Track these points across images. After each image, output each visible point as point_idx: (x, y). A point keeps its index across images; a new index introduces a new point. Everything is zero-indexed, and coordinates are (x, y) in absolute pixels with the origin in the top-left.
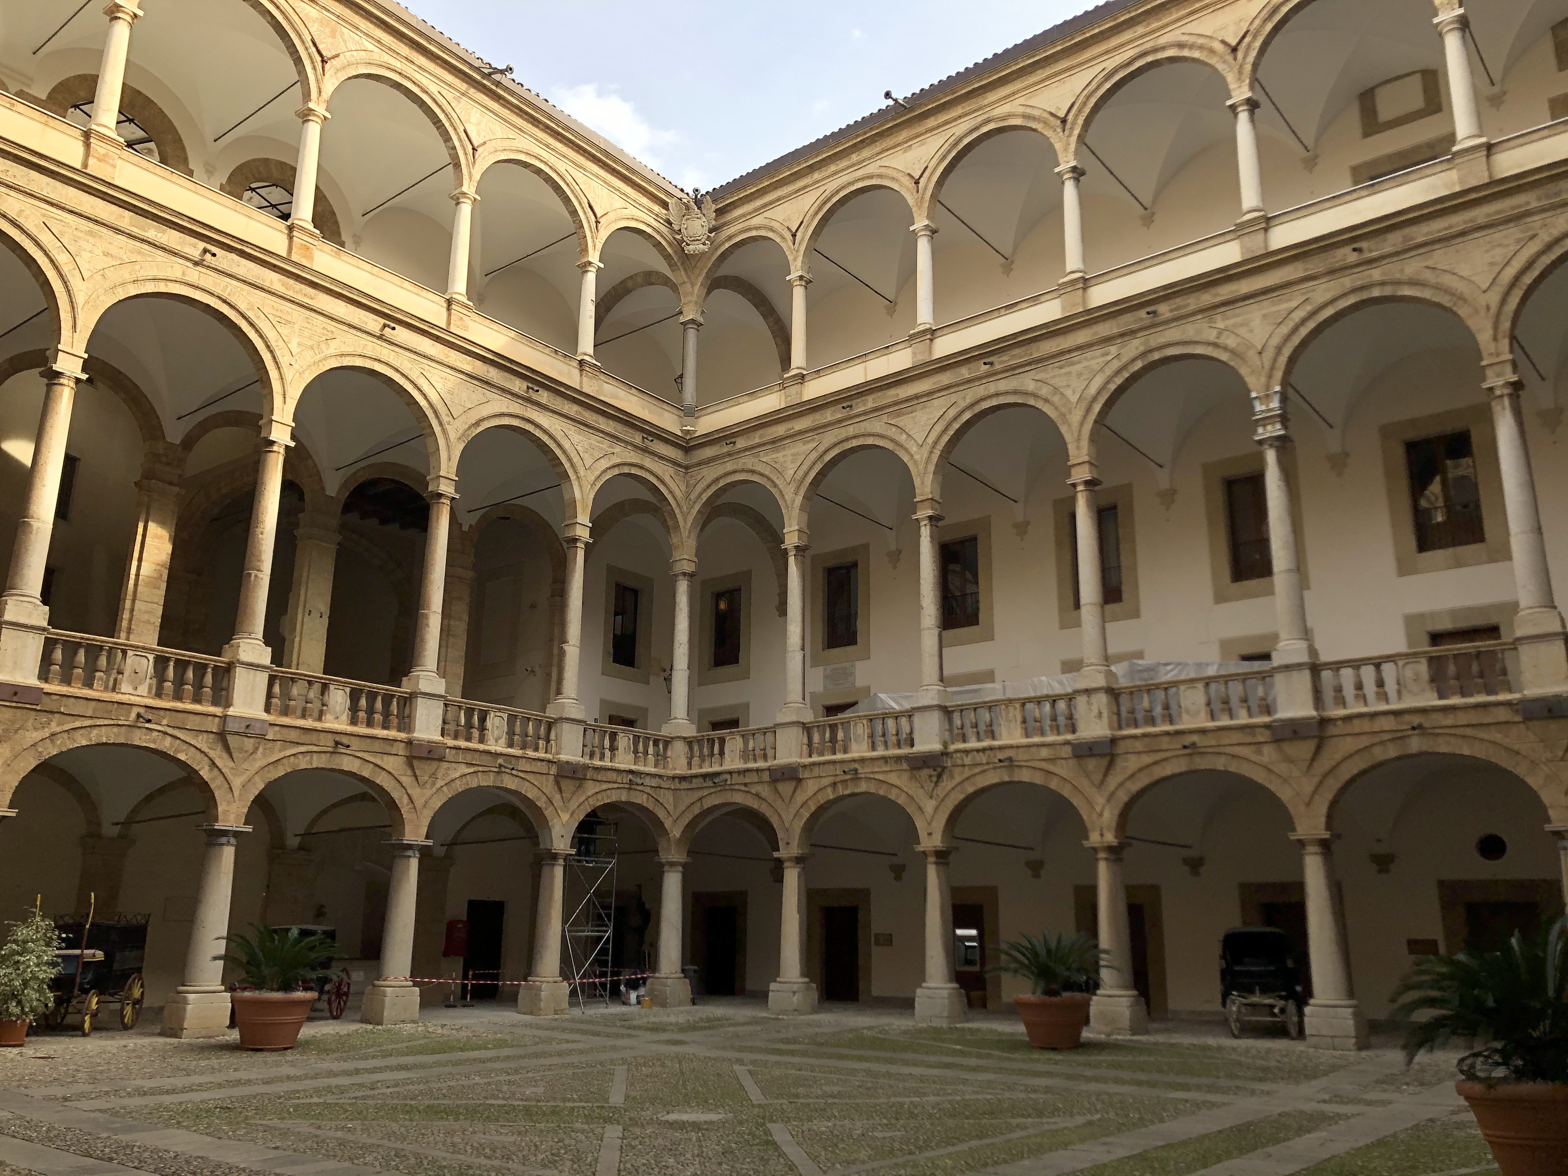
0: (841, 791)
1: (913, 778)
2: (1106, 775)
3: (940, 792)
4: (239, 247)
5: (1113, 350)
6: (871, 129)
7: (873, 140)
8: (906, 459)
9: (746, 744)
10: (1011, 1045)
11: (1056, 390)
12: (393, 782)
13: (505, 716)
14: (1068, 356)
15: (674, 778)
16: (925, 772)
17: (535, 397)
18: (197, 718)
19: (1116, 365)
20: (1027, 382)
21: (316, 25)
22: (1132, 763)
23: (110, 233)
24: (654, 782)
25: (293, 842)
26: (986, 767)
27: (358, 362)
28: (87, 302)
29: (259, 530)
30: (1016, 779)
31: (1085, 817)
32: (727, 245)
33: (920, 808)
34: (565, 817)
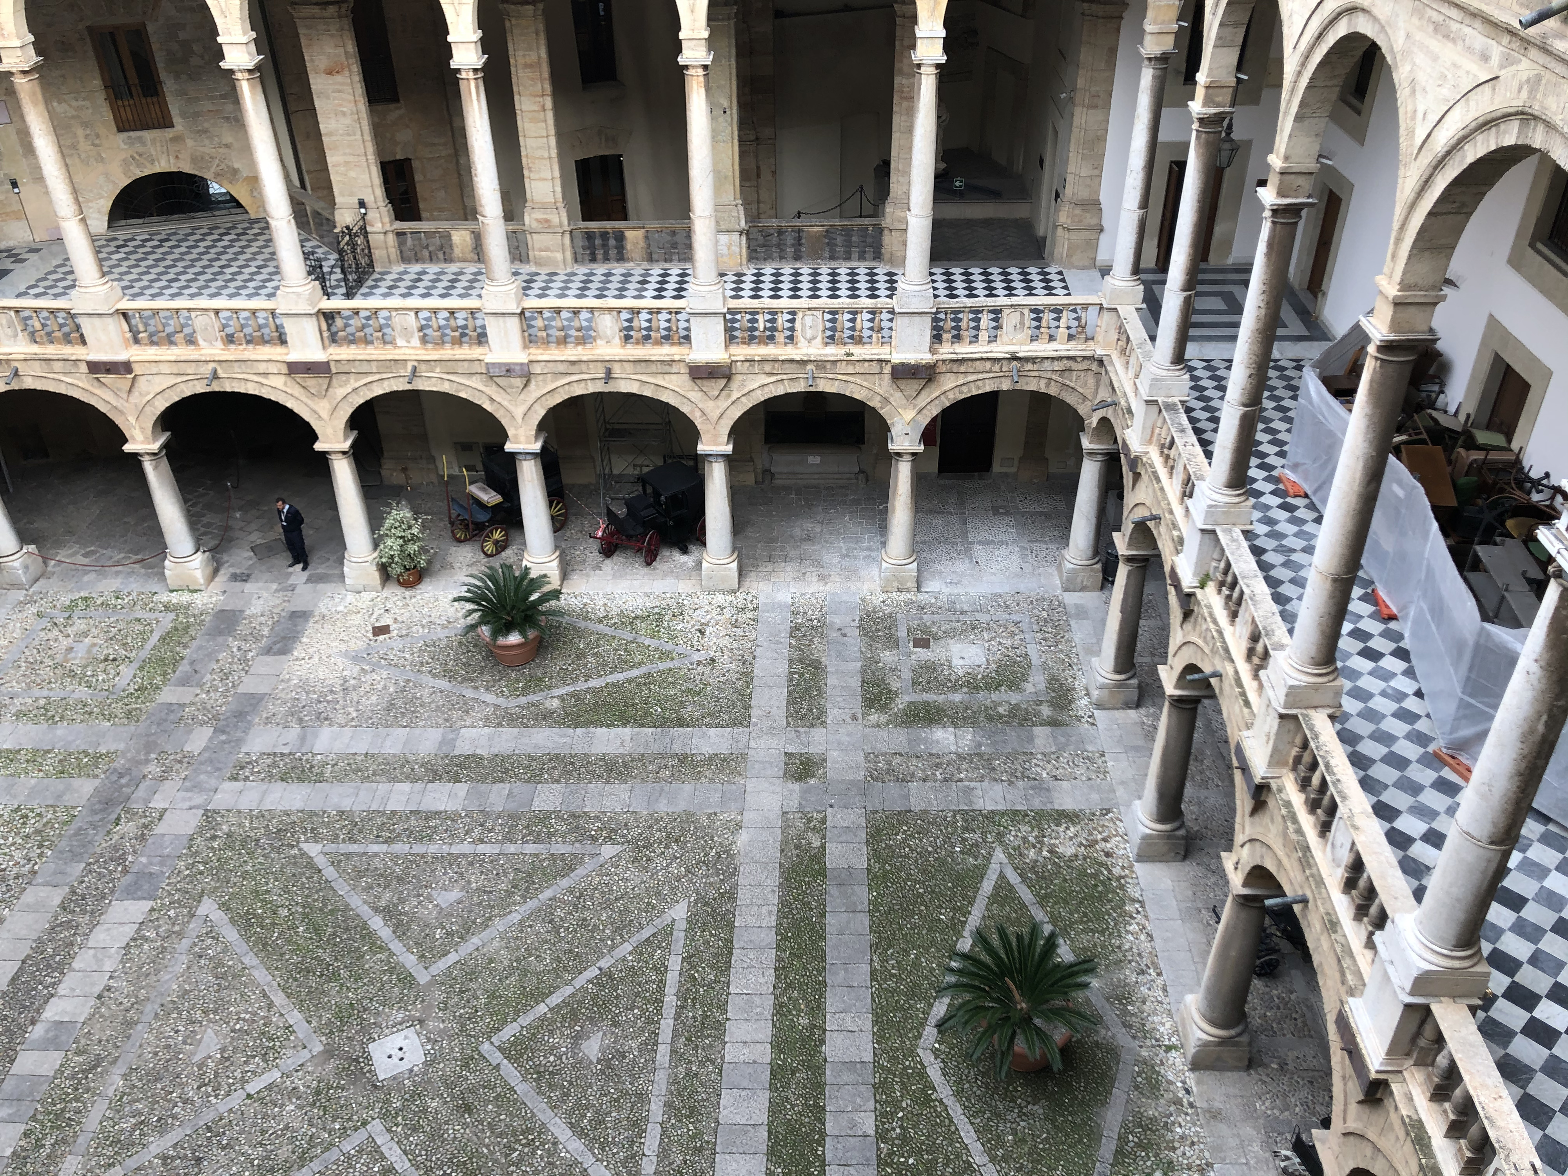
12: (680, 398)
13: (819, 314)
24: (1060, 366)
34: (910, 415)
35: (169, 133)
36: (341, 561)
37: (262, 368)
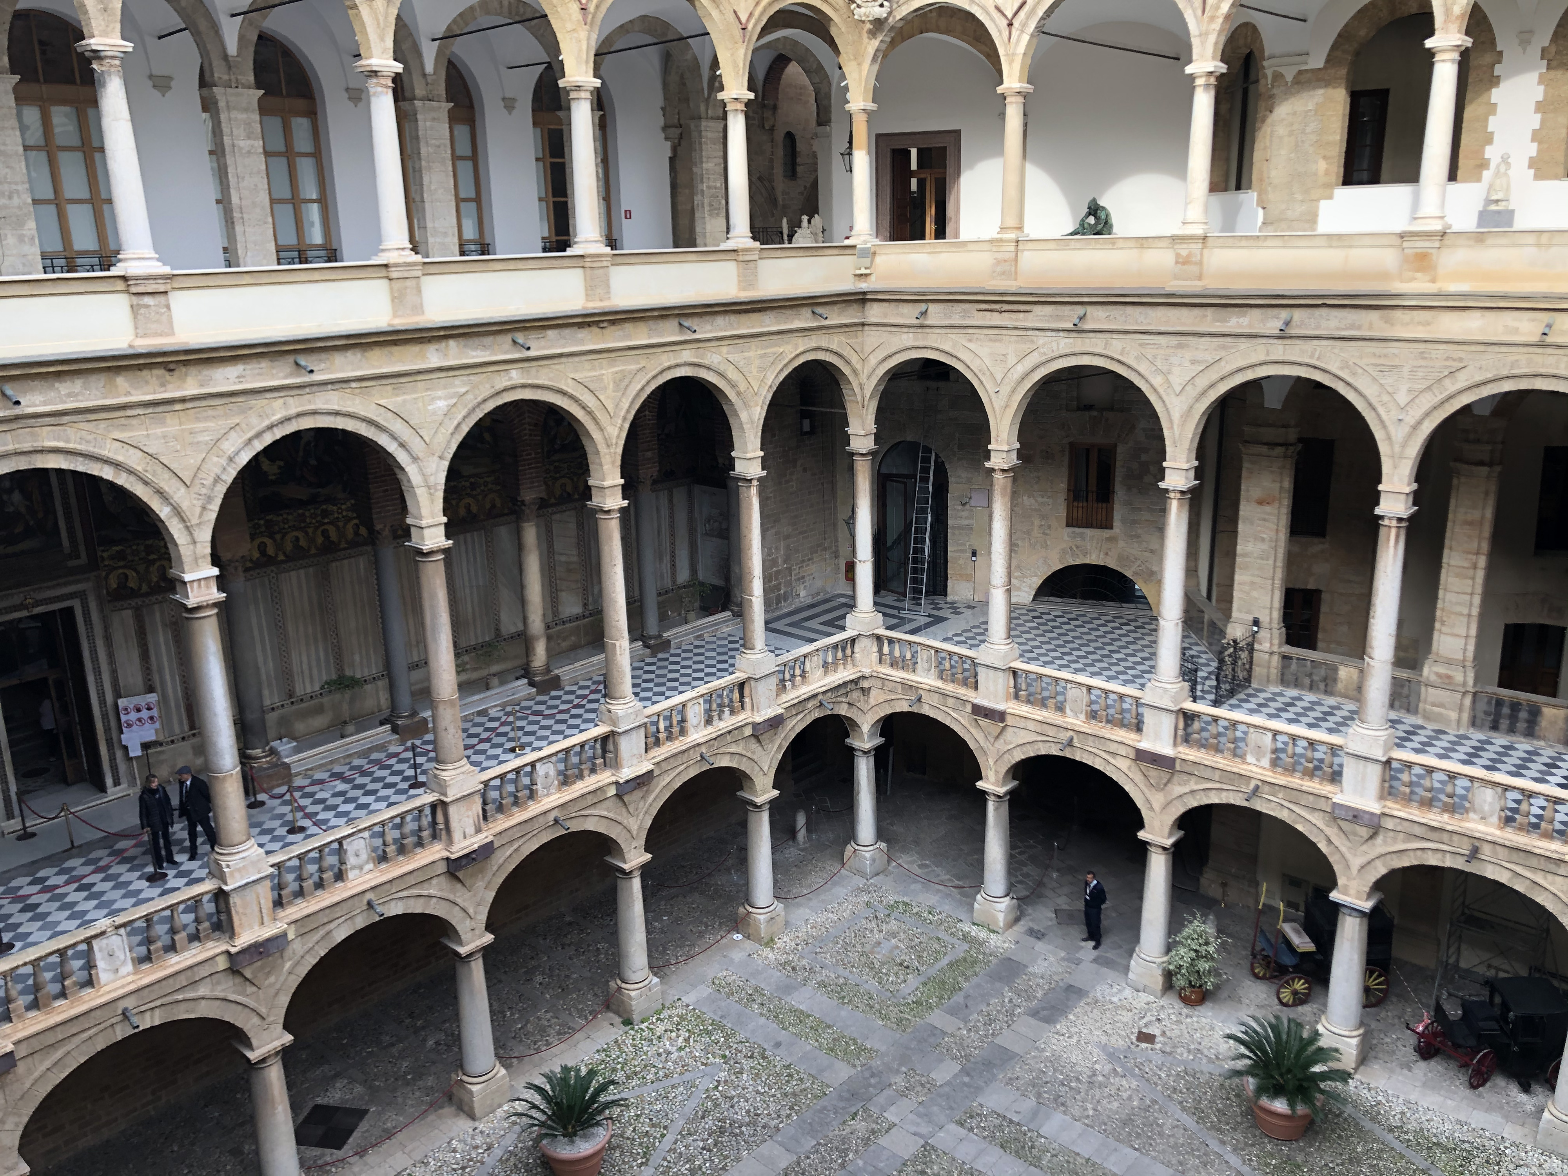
35: (1107, 533)
36: (1130, 953)
37: (1113, 747)
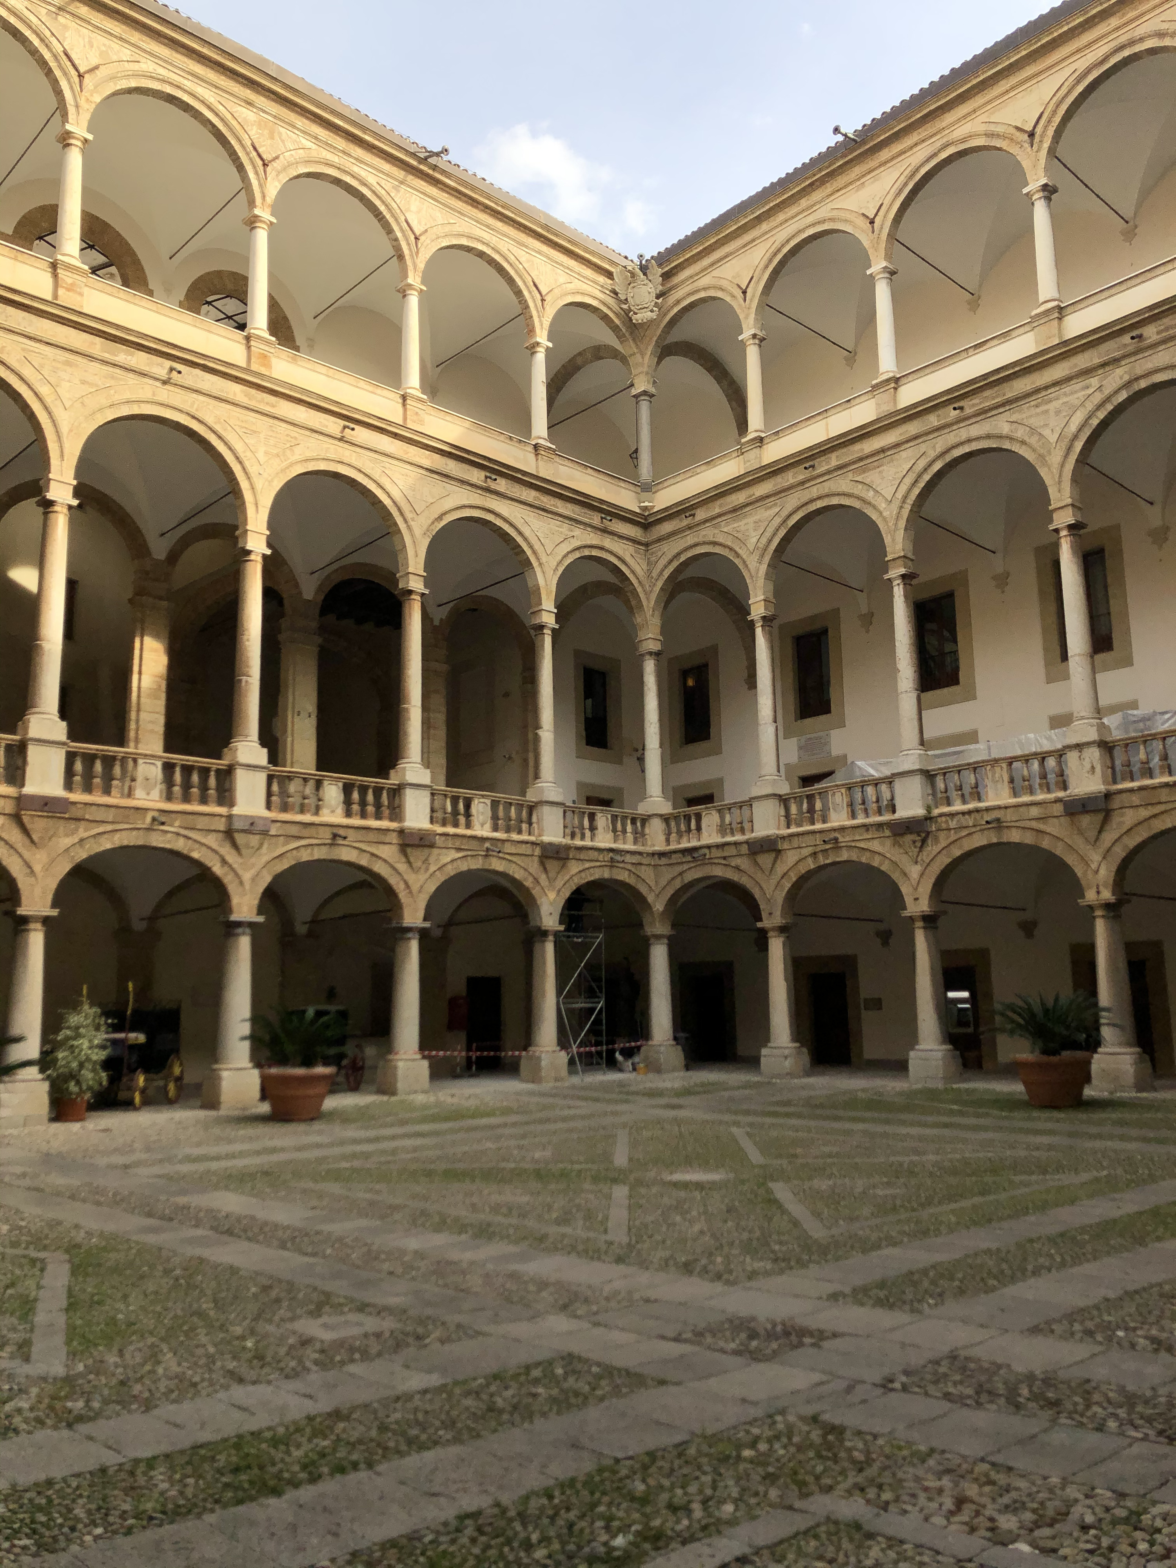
0: (822, 861)
1: (896, 844)
2: (1100, 832)
3: (926, 856)
4: (202, 362)
5: (1094, 382)
6: (820, 170)
7: (822, 181)
8: (874, 516)
9: (722, 818)
10: (1009, 1104)
11: (1033, 430)
12: (389, 870)
13: (488, 802)
14: (1044, 393)
15: (653, 854)
16: (909, 838)
17: (493, 486)
18: (207, 818)
19: (1098, 398)
20: (1002, 424)
21: (255, 128)
22: (1129, 818)
23: (85, 361)
24: (635, 859)
25: (301, 929)
26: (973, 830)
27: (322, 466)
28: (71, 431)
29: (245, 637)
30: (1005, 840)
31: (1079, 874)
32: (676, 310)
33: (905, 874)
34: (552, 895)
